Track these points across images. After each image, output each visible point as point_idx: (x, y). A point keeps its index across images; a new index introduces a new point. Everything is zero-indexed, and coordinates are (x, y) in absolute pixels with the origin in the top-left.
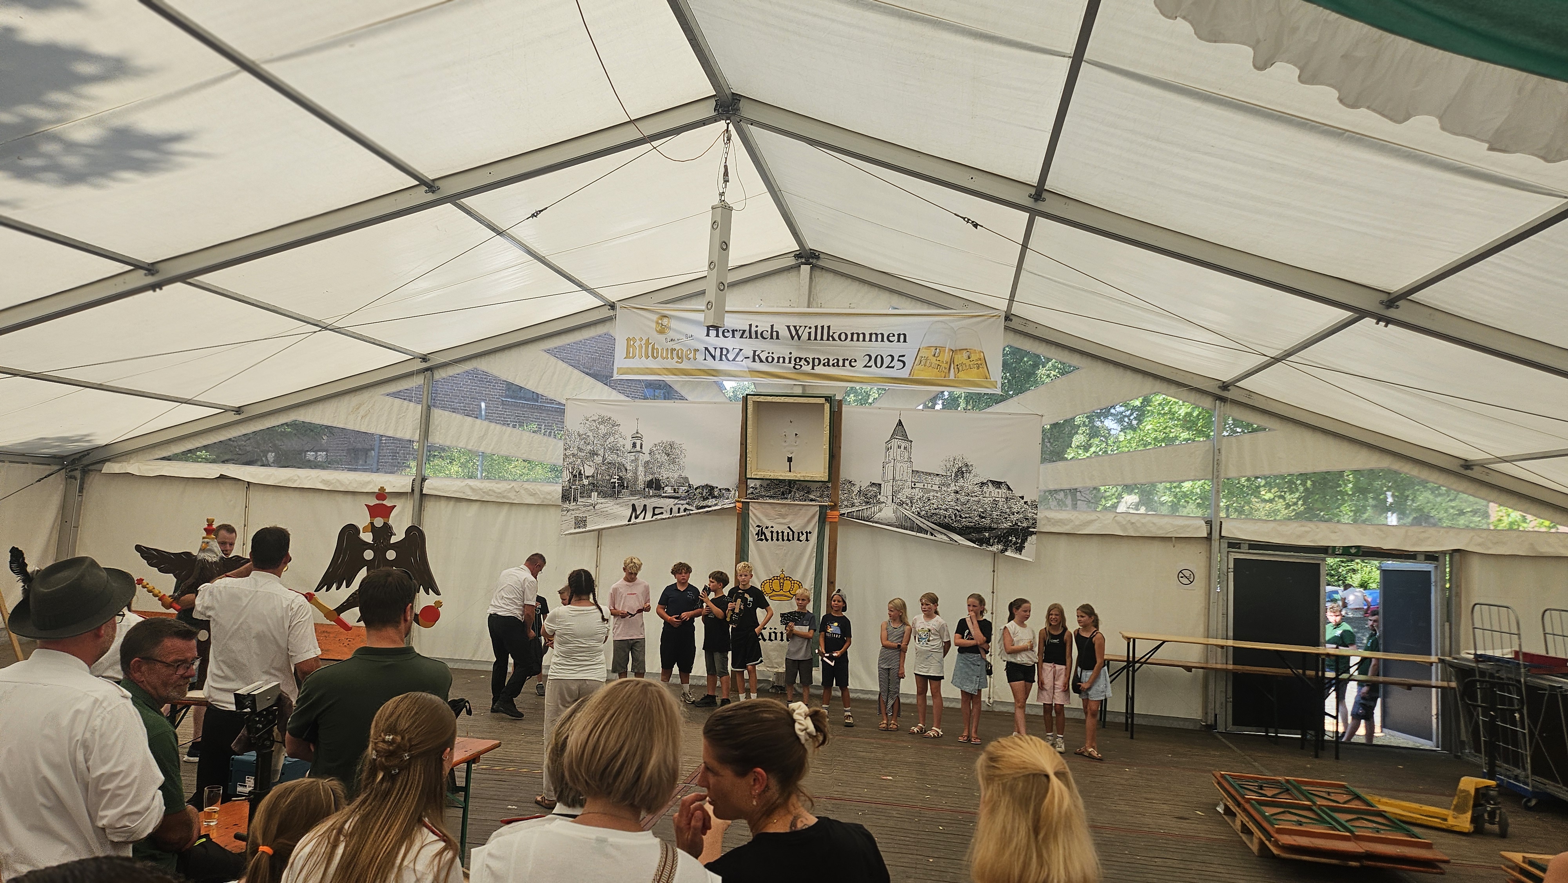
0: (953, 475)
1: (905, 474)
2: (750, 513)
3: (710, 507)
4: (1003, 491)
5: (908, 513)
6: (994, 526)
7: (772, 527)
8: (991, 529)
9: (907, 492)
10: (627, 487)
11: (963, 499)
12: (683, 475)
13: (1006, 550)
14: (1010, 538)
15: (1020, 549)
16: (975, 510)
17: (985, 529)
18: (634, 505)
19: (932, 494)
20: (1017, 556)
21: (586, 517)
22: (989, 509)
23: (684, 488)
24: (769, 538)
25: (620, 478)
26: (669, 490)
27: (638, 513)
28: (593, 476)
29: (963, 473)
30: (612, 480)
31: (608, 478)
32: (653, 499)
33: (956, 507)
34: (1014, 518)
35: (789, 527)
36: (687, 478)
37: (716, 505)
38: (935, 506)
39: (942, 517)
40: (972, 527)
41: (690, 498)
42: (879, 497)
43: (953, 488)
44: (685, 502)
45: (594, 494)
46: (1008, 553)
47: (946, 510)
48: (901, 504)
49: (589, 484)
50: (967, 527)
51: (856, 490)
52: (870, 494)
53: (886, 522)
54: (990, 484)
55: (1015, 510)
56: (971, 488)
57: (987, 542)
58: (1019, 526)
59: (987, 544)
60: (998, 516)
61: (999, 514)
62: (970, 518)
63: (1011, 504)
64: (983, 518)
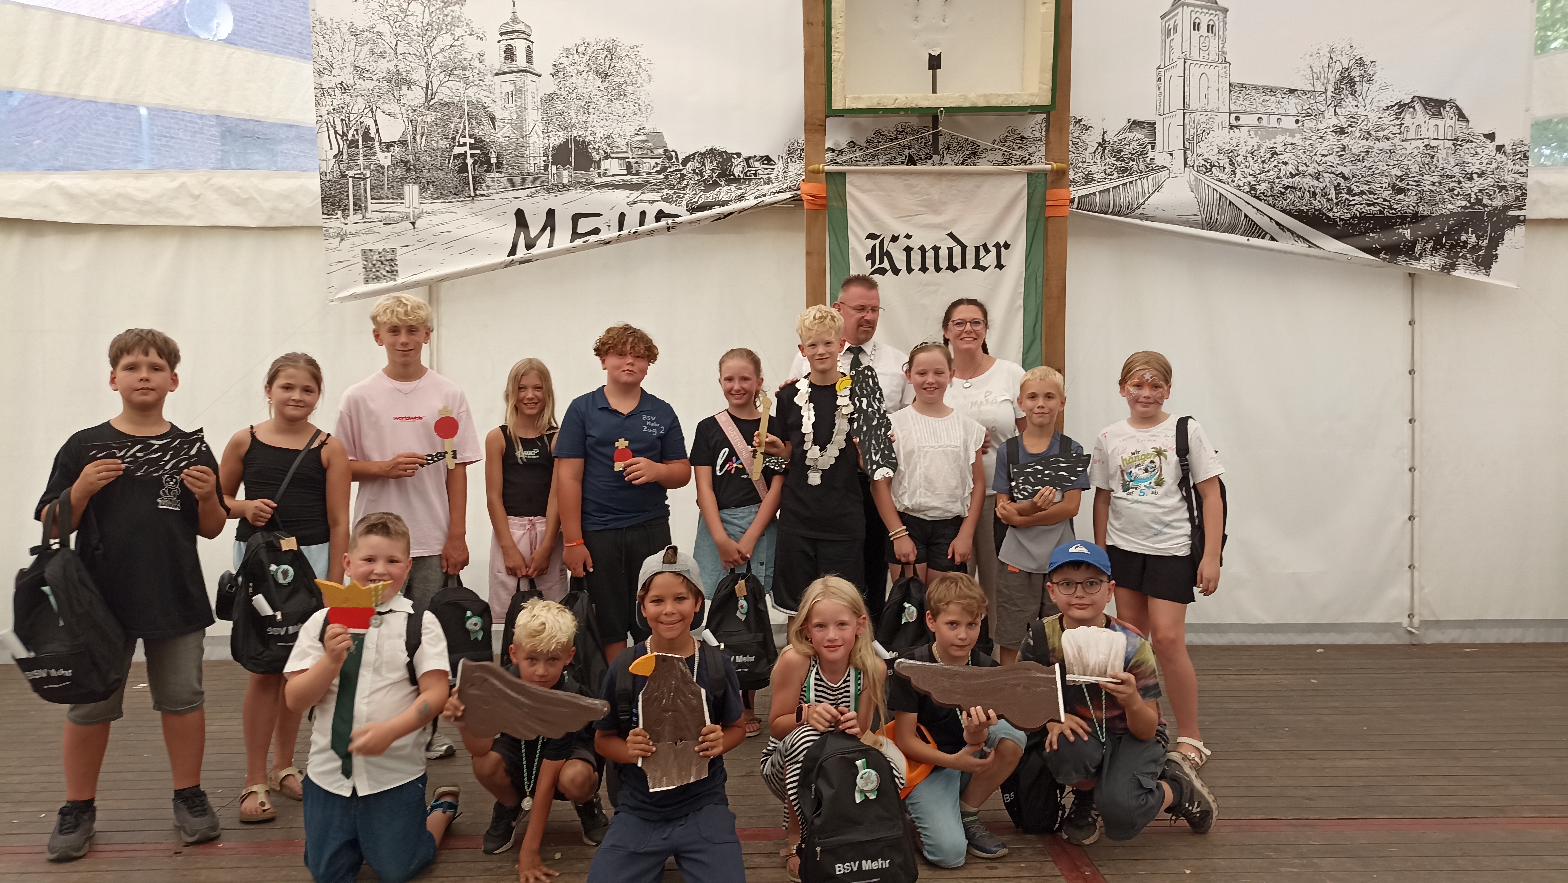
0: (1331, 89)
1: (1213, 94)
2: (850, 204)
3: (724, 204)
4: (1448, 122)
5: (1228, 191)
6: (1424, 210)
7: (908, 237)
8: (1416, 218)
9: (1220, 137)
10: (499, 165)
11: (1357, 146)
12: (649, 127)
13: (1453, 266)
14: (1463, 238)
15: (1486, 262)
16: (1382, 174)
17: (1403, 220)
18: (520, 215)
19: (1280, 139)
20: (1481, 277)
21: (394, 251)
22: (1414, 168)
23: (653, 162)
24: (901, 264)
25: (479, 144)
26: (614, 167)
27: (532, 236)
28: (403, 143)
29: (1352, 83)
30: (457, 150)
31: (444, 144)
32: (572, 194)
33: (1341, 169)
34: (1473, 187)
35: (951, 235)
36: (659, 135)
37: (740, 198)
38: (1290, 168)
39: (1307, 195)
40: (1374, 217)
41: (671, 187)
42: (1151, 155)
43: (1330, 120)
44: (657, 196)
45: (411, 191)
46: (1460, 272)
47: (1317, 177)
48: (1208, 168)
49: (394, 165)
50: (1363, 218)
51: (1092, 139)
52: (1127, 150)
53: (1172, 214)
54: (1418, 106)
55: (1474, 167)
56: (1373, 117)
57: (1408, 250)
58: (1485, 206)
59: (1406, 254)
60: (1433, 184)
61: (1436, 179)
62: (1370, 193)
63: (1465, 153)
64: (1401, 191)
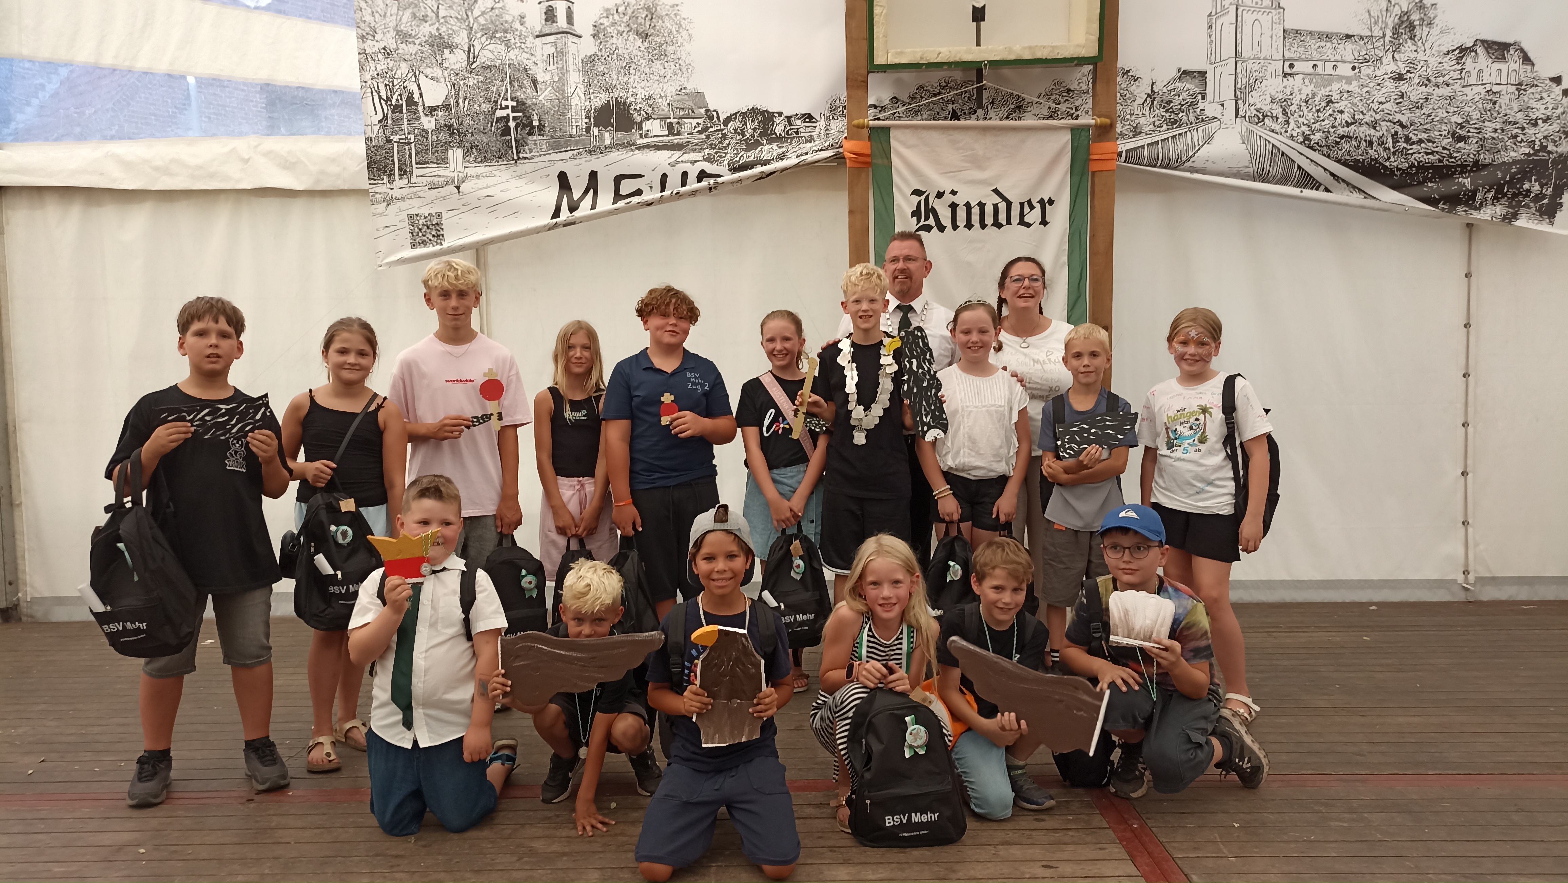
0: (1389, 33)
1: (1266, 41)
2: (895, 160)
3: (766, 163)
4: (1512, 65)
5: (1281, 141)
6: (1485, 158)
7: (954, 193)
8: (1477, 166)
9: (1273, 86)
10: (541, 127)
11: (1416, 93)
12: (690, 87)
13: (1515, 216)
14: (1526, 186)
15: (1549, 212)
16: (1441, 121)
17: (1464, 168)
18: (563, 178)
19: (1335, 86)
20: (1544, 227)
21: (439, 215)
22: (1476, 115)
23: (694, 122)
24: (946, 221)
25: (520, 106)
26: (655, 127)
27: (576, 197)
28: (446, 107)
29: (1411, 27)
30: (500, 113)
31: (486, 107)
32: (615, 155)
33: (1398, 117)
34: (1537, 134)
35: (996, 191)
36: (700, 95)
37: (782, 157)
38: (1346, 117)
39: (1363, 144)
40: (1433, 167)
41: (712, 147)
42: (1201, 105)
43: (1389, 66)
44: (699, 156)
45: (455, 155)
46: (1523, 222)
47: (1374, 125)
48: (1260, 118)
49: (438, 129)
50: (1421, 167)
51: (1141, 91)
52: (1177, 101)
53: (1222, 166)
54: (1480, 50)
55: (1540, 112)
56: (1432, 62)
57: (1468, 199)
58: (1550, 153)
59: (1466, 204)
60: (1495, 131)
61: (1498, 126)
62: (1429, 141)
63: (1530, 98)
64: (1461, 139)
